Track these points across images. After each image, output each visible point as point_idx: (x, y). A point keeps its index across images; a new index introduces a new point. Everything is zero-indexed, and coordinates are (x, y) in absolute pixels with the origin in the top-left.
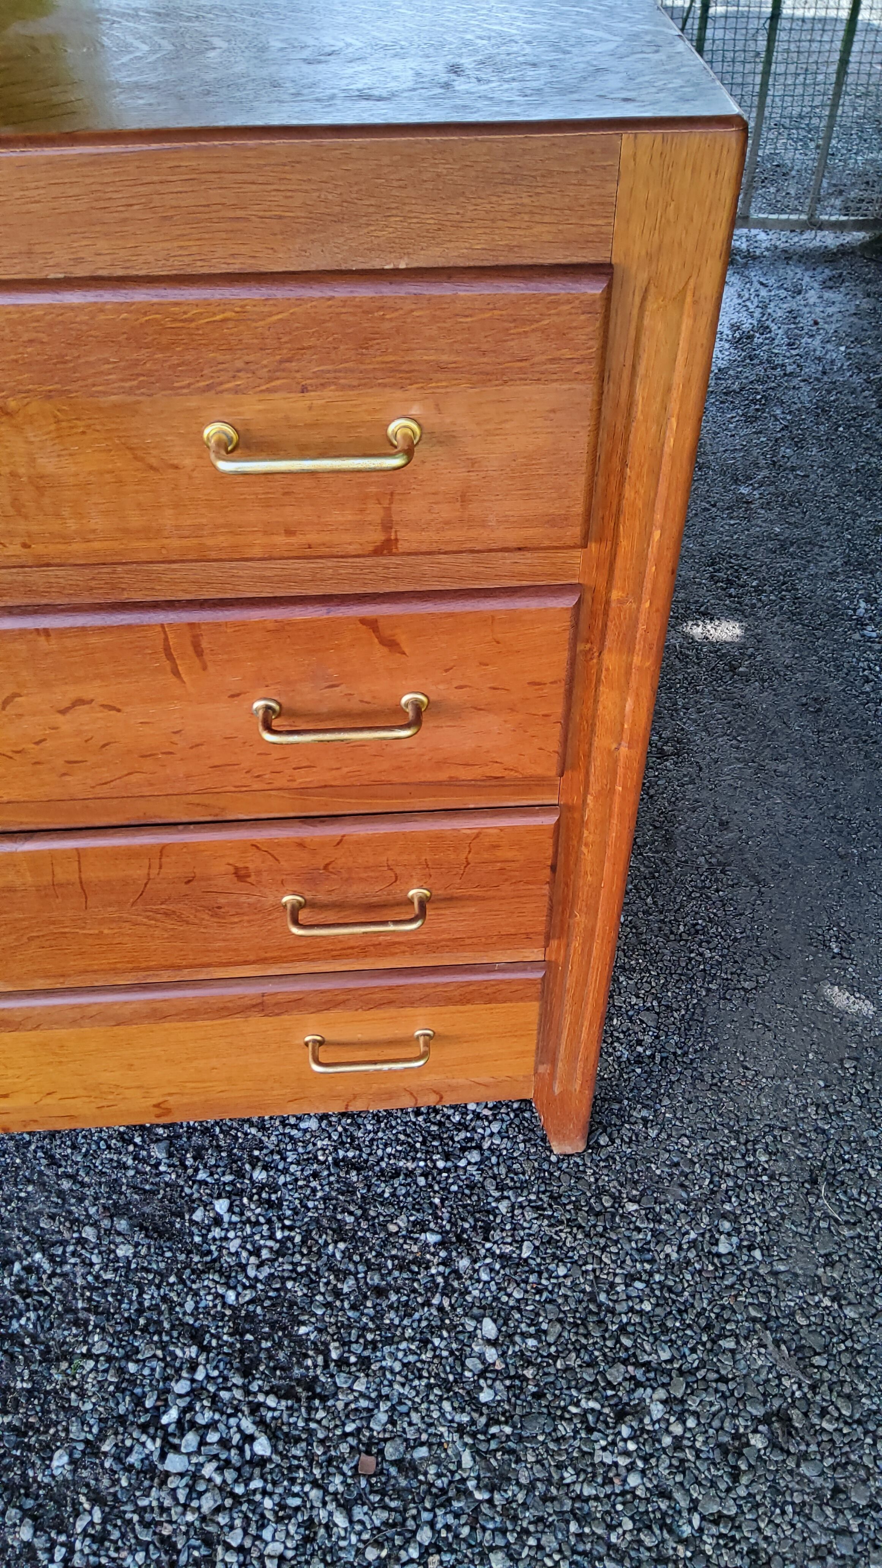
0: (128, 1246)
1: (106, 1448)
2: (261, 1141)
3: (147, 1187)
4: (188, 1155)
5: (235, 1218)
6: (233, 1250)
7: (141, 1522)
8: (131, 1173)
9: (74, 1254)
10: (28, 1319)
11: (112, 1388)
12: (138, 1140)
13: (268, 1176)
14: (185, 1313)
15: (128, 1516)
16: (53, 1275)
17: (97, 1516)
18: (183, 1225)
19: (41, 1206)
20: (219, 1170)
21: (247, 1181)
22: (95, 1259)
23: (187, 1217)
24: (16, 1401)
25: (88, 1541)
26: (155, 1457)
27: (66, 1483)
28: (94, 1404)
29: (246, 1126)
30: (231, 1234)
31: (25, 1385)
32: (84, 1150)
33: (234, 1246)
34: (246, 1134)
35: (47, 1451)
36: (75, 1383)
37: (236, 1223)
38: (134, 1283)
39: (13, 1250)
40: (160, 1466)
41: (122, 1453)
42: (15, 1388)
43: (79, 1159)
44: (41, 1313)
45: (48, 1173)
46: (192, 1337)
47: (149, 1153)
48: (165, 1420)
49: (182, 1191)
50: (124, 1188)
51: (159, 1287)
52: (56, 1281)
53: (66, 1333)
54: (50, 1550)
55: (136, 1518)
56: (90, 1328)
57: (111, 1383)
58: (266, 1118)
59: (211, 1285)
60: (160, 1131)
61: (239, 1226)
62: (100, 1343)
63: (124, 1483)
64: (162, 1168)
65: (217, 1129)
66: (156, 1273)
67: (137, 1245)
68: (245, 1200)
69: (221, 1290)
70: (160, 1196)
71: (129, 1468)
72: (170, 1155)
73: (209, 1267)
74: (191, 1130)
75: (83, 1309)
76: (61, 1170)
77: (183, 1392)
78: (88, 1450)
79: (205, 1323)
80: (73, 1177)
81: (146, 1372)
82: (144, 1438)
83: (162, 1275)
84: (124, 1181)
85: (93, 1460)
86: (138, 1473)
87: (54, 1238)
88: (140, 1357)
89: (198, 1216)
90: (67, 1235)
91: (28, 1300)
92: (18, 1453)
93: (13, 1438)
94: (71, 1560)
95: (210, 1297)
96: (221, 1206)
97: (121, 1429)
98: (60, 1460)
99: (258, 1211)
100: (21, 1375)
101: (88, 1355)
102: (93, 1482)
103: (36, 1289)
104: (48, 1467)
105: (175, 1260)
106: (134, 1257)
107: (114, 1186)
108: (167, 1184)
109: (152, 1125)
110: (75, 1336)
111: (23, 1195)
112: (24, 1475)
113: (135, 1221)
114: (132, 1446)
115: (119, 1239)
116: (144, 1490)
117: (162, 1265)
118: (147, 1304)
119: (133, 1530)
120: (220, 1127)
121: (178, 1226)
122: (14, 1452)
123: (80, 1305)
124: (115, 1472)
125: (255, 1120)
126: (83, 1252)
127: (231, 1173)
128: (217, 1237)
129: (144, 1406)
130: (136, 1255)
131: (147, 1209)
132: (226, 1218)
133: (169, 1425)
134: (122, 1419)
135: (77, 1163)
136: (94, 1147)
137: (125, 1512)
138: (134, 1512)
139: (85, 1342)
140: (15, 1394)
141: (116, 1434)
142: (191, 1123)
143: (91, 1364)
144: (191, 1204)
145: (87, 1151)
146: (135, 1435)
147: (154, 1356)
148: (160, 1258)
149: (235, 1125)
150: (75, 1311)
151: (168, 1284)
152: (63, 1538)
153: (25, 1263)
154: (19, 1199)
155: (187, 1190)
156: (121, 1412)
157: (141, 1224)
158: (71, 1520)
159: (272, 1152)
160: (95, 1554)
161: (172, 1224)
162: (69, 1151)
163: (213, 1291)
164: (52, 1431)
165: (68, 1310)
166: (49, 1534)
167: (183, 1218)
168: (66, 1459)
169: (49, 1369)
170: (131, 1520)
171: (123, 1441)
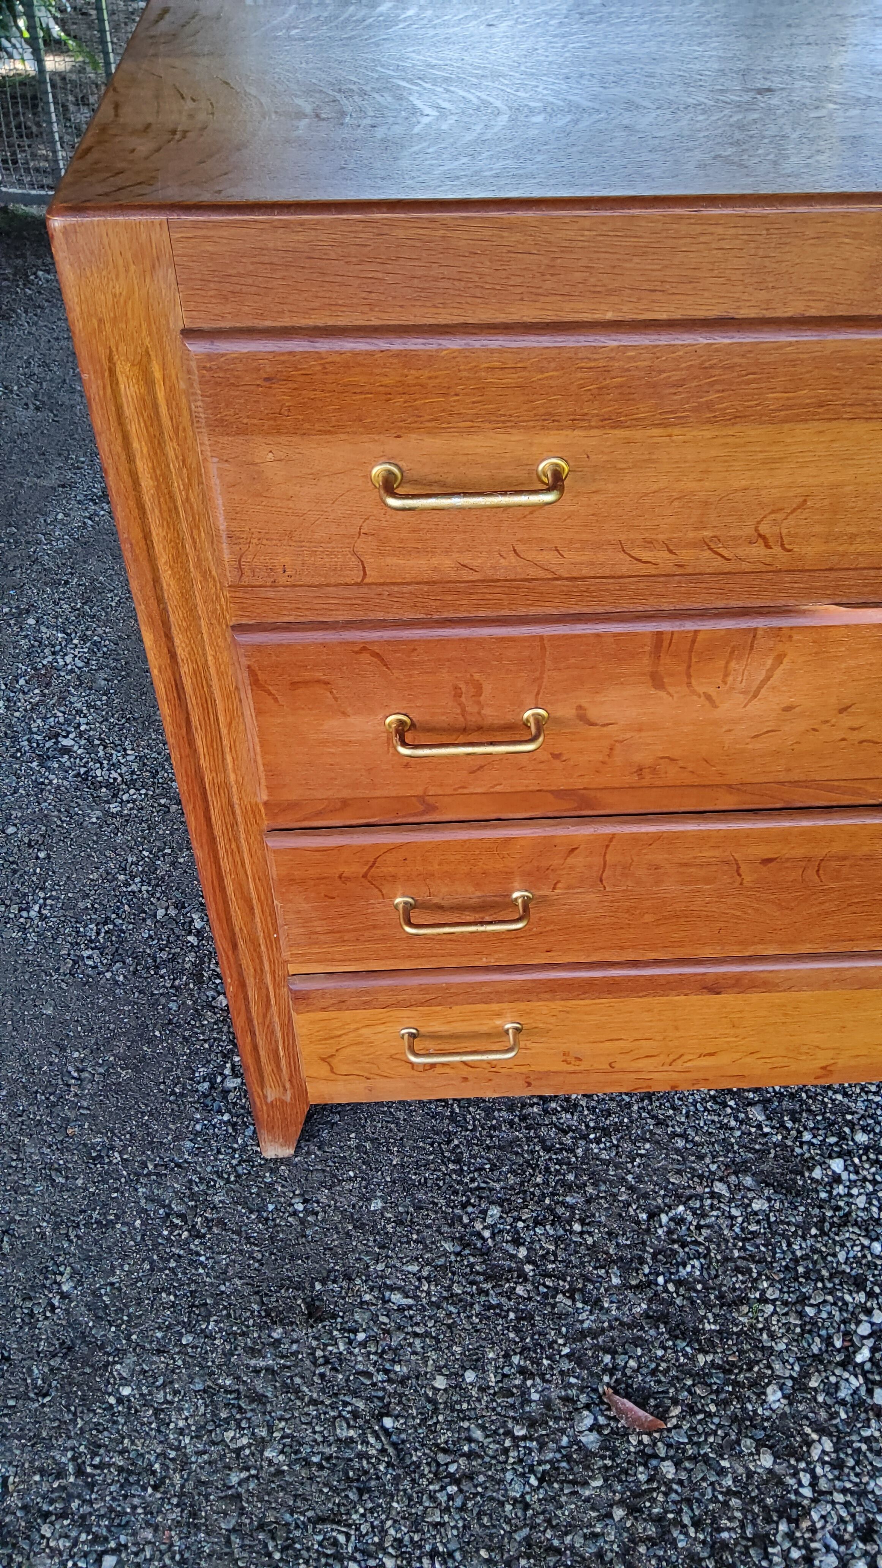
0: (760, 1201)
1: (814, 1383)
2: (849, 1108)
3: (757, 1147)
4: (786, 1118)
5: (853, 1177)
6: (861, 1206)
7: (870, 1449)
8: (738, 1133)
9: (712, 1207)
10: (693, 1267)
11: (798, 1330)
12: (732, 1103)
13: (870, 1139)
14: (838, 1262)
15: (856, 1445)
16: (699, 1227)
17: (828, 1445)
18: (805, 1181)
19: (663, 1162)
20: (820, 1132)
21: (851, 1143)
22: (735, 1212)
23: (807, 1174)
24: (710, 1341)
25: (827, 1468)
26: (863, 1392)
27: (784, 1416)
28: (787, 1344)
29: (830, 1093)
30: (855, 1191)
31: (713, 1327)
32: (684, 1111)
33: (861, 1201)
34: (833, 1100)
35: (758, 1386)
36: (760, 1326)
37: (855, 1181)
38: (779, 1235)
39: (654, 1203)
40: (869, 1401)
41: (832, 1390)
42: (703, 1329)
43: (683, 1119)
44: (702, 1260)
45: (659, 1132)
46: (856, 1284)
47: (747, 1116)
48: (859, 1359)
49: (793, 1151)
50: (736, 1147)
51: (804, 1238)
52: (705, 1232)
53: (734, 1279)
54: (795, 1475)
55: (864, 1447)
56: (755, 1275)
57: (796, 1326)
58: (846, 1085)
59: (854, 1237)
60: (751, 1095)
61: (859, 1183)
62: (771, 1289)
63: (843, 1416)
64: (766, 1130)
65: (804, 1095)
66: (797, 1226)
67: (769, 1199)
68: (856, 1160)
69: (866, 1242)
70: (772, 1155)
71: (843, 1403)
72: (769, 1118)
73: (845, 1220)
74: (780, 1096)
75: (739, 1257)
76: (670, 1130)
77: (866, 1333)
78: (796, 1387)
79: (861, 1271)
80: (684, 1136)
81: (824, 1315)
82: (846, 1375)
83: (804, 1227)
84: (733, 1140)
85: (805, 1395)
86: (853, 1406)
87: (688, 1192)
88: (812, 1301)
89: (817, 1173)
90: (699, 1190)
91: (687, 1249)
92: (730, 1389)
93: (721, 1375)
94: (817, 1484)
95: (858, 1248)
96: (837, 1165)
97: (821, 1367)
98: (774, 1395)
99: (873, 1170)
100: (705, 1317)
101: (763, 1300)
102: (811, 1415)
103: (689, 1239)
104: (764, 1401)
105: (808, 1214)
106: (770, 1211)
107: (727, 1146)
108: (775, 1145)
109: (739, 1089)
110: (743, 1282)
111: (643, 1152)
112: (744, 1409)
113: (759, 1178)
114: (838, 1382)
115: (750, 1195)
116: (863, 1421)
117: (799, 1219)
118: (799, 1254)
119: (866, 1457)
120: (806, 1092)
121: (800, 1183)
122: (726, 1388)
123: (736, 1254)
124: (830, 1407)
125: (836, 1086)
126: (722, 1205)
127: (833, 1135)
128: (842, 1193)
129: (834, 1346)
130: (771, 1208)
131: (765, 1167)
132: (844, 1176)
133: (863, 1363)
134: (817, 1358)
135: (683, 1123)
136: (692, 1108)
137: (853, 1442)
138: (860, 1441)
139: (756, 1289)
140: (707, 1335)
141: (819, 1371)
142: (777, 1088)
143: (769, 1308)
144: (808, 1164)
145: (688, 1112)
146: (837, 1372)
147: (825, 1301)
148: (795, 1212)
149: (819, 1091)
150: (732, 1259)
151: (811, 1236)
152: (802, 1465)
153: (670, 1214)
154: (642, 1156)
155: (798, 1150)
156: (816, 1350)
157: (764, 1180)
158: (805, 1449)
159: (863, 1117)
160: (838, 1478)
161: (795, 1182)
162: (671, 1112)
163: (858, 1242)
164: (756, 1369)
165: (726, 1259)
166: (788, 1461)
167: (803, 1175)
168: (779, 1394)
169: (731, 1312)
170: (860, 1448)
171: (827, 1378)
